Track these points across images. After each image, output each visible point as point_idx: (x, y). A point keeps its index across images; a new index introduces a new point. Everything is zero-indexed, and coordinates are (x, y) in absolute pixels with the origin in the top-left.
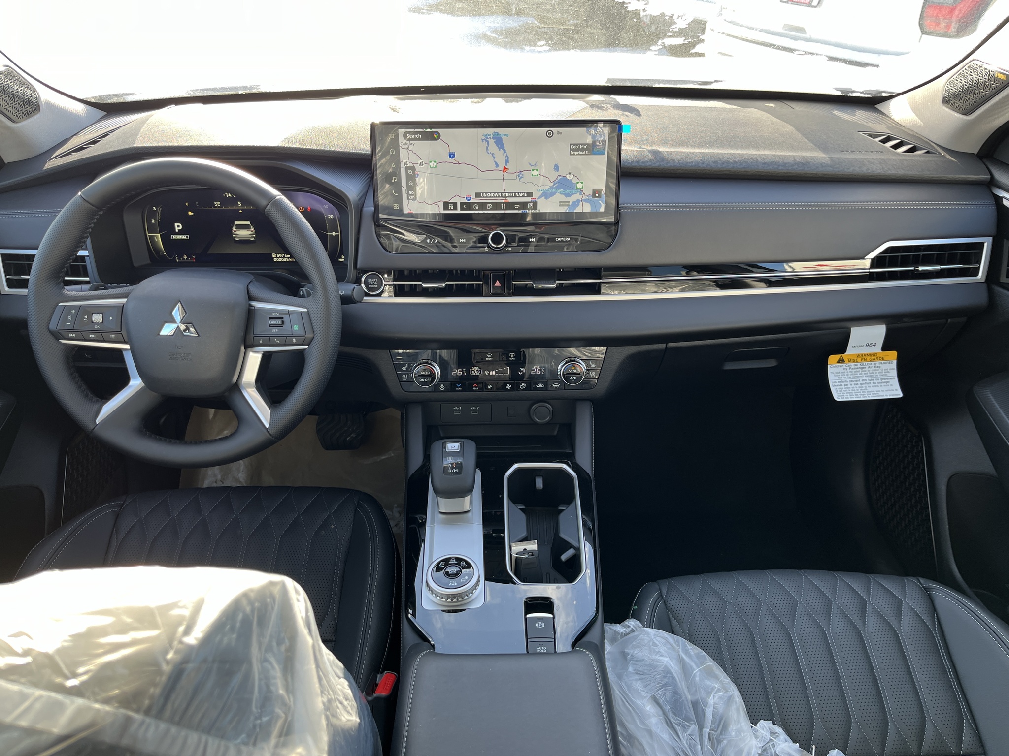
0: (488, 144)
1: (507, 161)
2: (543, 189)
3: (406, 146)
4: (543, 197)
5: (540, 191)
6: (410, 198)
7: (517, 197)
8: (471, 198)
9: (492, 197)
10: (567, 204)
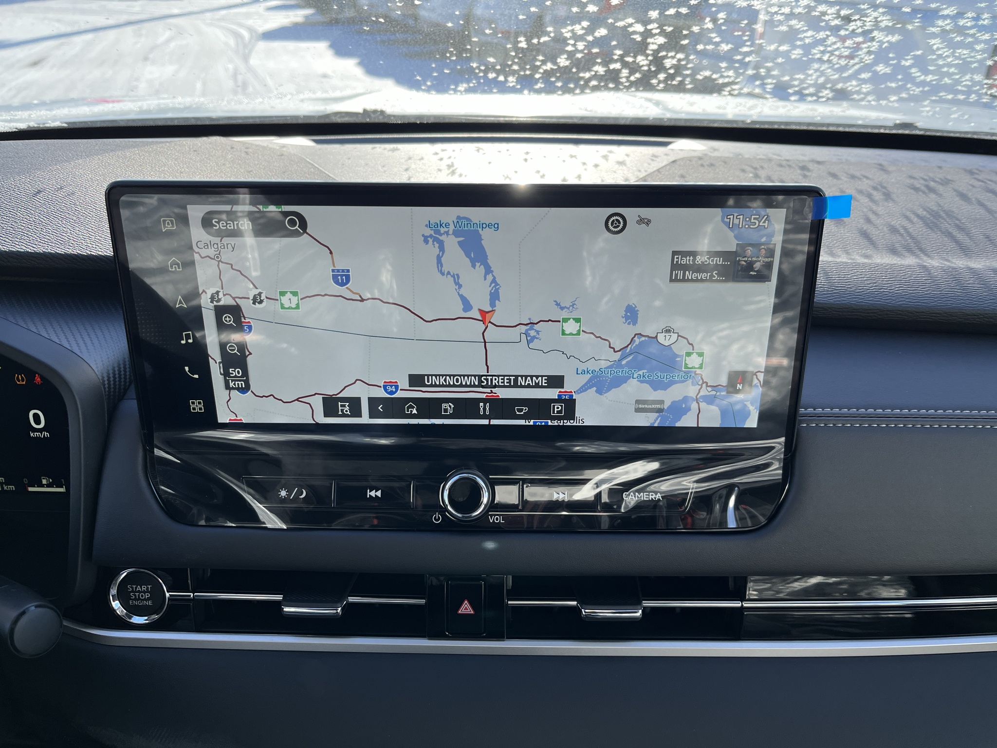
0: (442, 248)
1: (494, 297)
2: (591, 369)
3: (211, 252)
4: (591, 387)
5: (583, 372)
6: (231, 385)
7: (521, 386)
8: (397, 387)
9: (454, 386)
10: (658, 406)
